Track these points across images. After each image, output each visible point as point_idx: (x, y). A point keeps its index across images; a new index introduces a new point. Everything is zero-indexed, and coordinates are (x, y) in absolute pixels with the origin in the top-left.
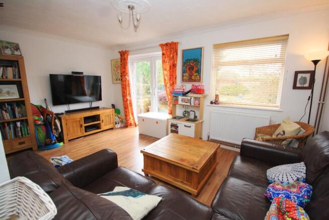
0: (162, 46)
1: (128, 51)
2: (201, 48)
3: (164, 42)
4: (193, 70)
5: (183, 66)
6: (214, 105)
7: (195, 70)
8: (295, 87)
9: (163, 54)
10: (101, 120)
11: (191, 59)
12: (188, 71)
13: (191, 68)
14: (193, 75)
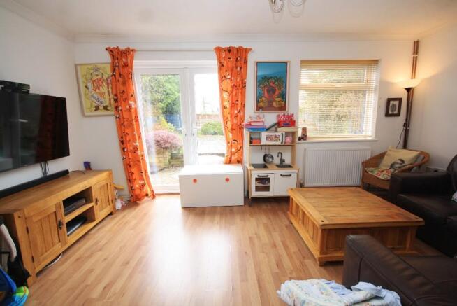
0: (218, 50)
1: (133, 50)
2: (286, 63)
3: (224, 46)
4: (274, 93)
5: (258, 86)
6: (302, 141)
7: (277, 93)
8: (387, 115)
9: (221, 65)
10: (94, 200)
11: (271, 78)
12: (266, 94)
13: (272, 91)
14: (274, 100)
